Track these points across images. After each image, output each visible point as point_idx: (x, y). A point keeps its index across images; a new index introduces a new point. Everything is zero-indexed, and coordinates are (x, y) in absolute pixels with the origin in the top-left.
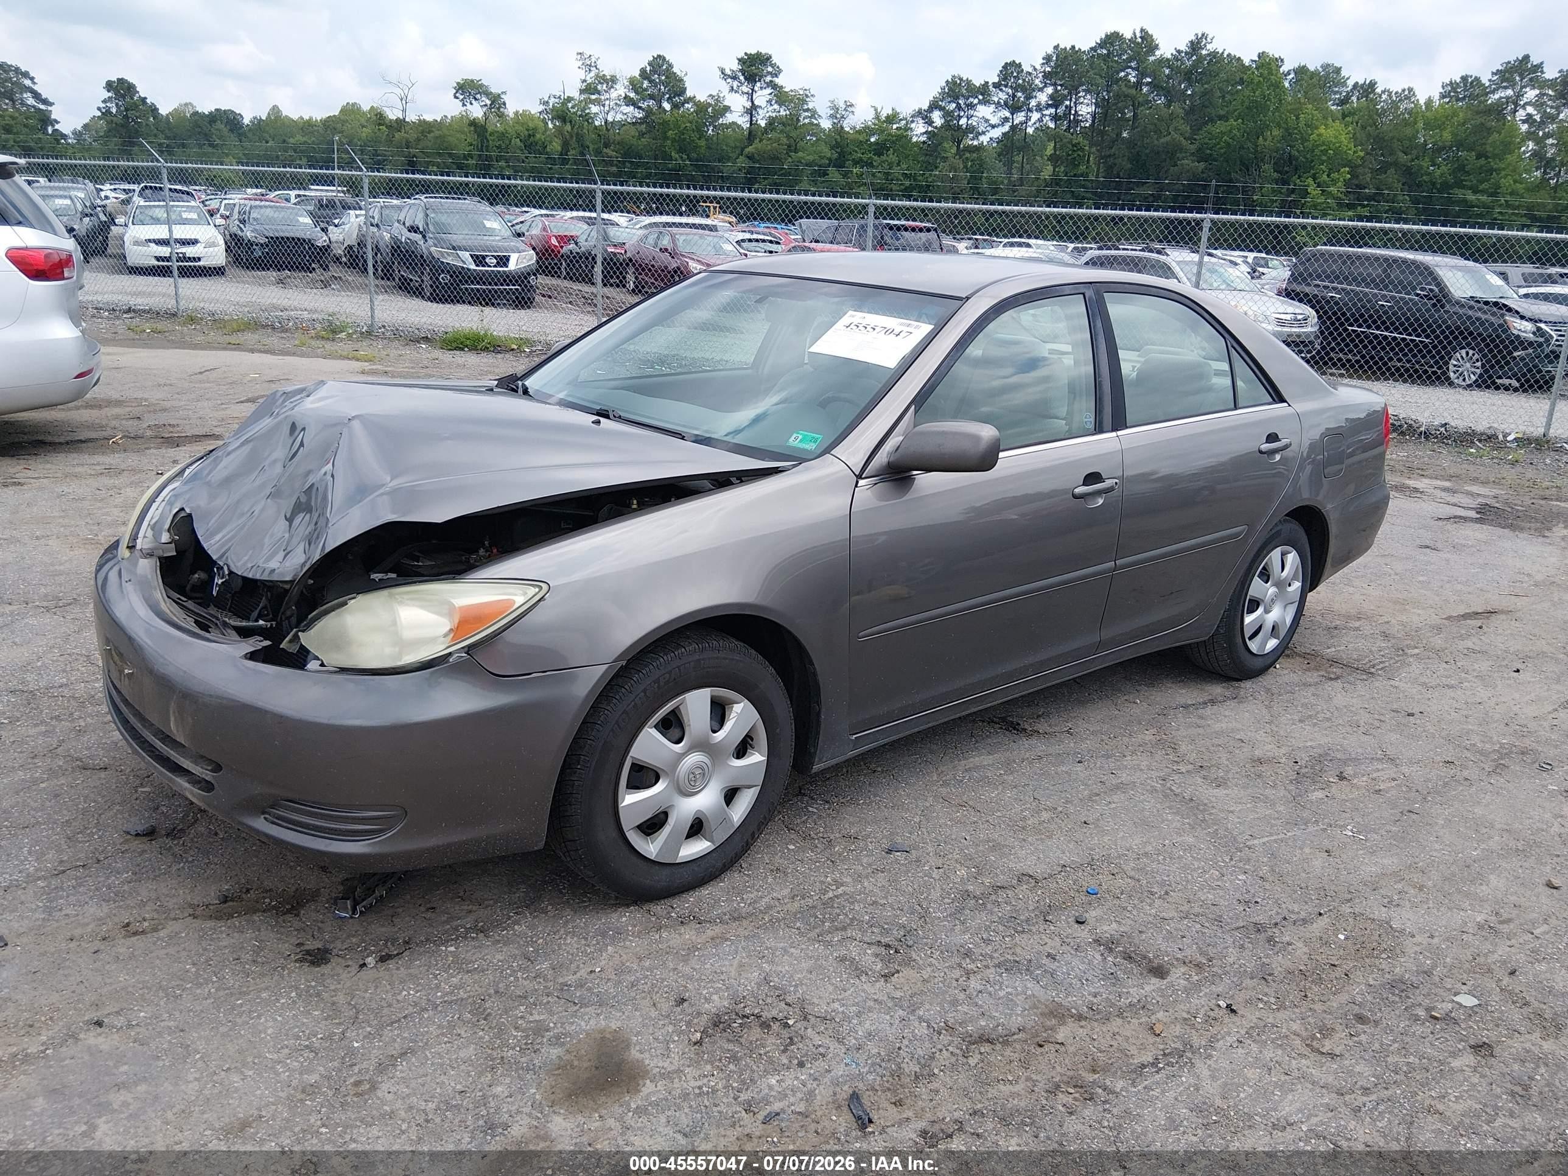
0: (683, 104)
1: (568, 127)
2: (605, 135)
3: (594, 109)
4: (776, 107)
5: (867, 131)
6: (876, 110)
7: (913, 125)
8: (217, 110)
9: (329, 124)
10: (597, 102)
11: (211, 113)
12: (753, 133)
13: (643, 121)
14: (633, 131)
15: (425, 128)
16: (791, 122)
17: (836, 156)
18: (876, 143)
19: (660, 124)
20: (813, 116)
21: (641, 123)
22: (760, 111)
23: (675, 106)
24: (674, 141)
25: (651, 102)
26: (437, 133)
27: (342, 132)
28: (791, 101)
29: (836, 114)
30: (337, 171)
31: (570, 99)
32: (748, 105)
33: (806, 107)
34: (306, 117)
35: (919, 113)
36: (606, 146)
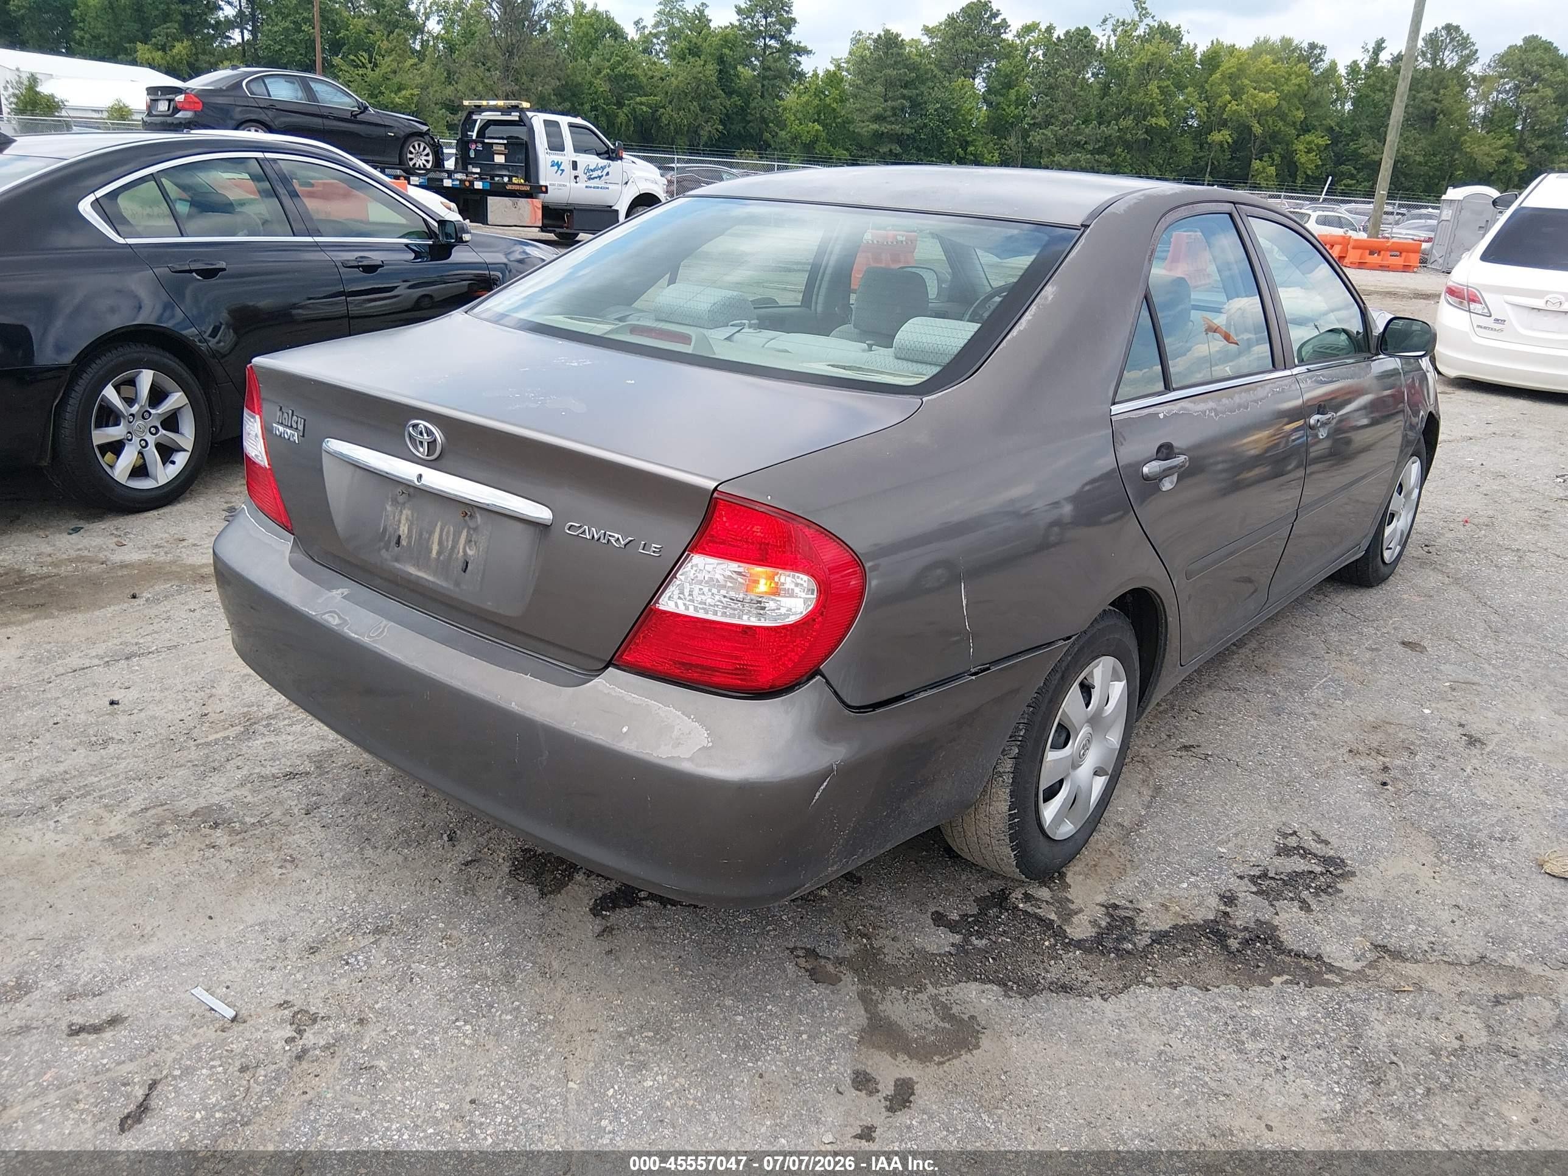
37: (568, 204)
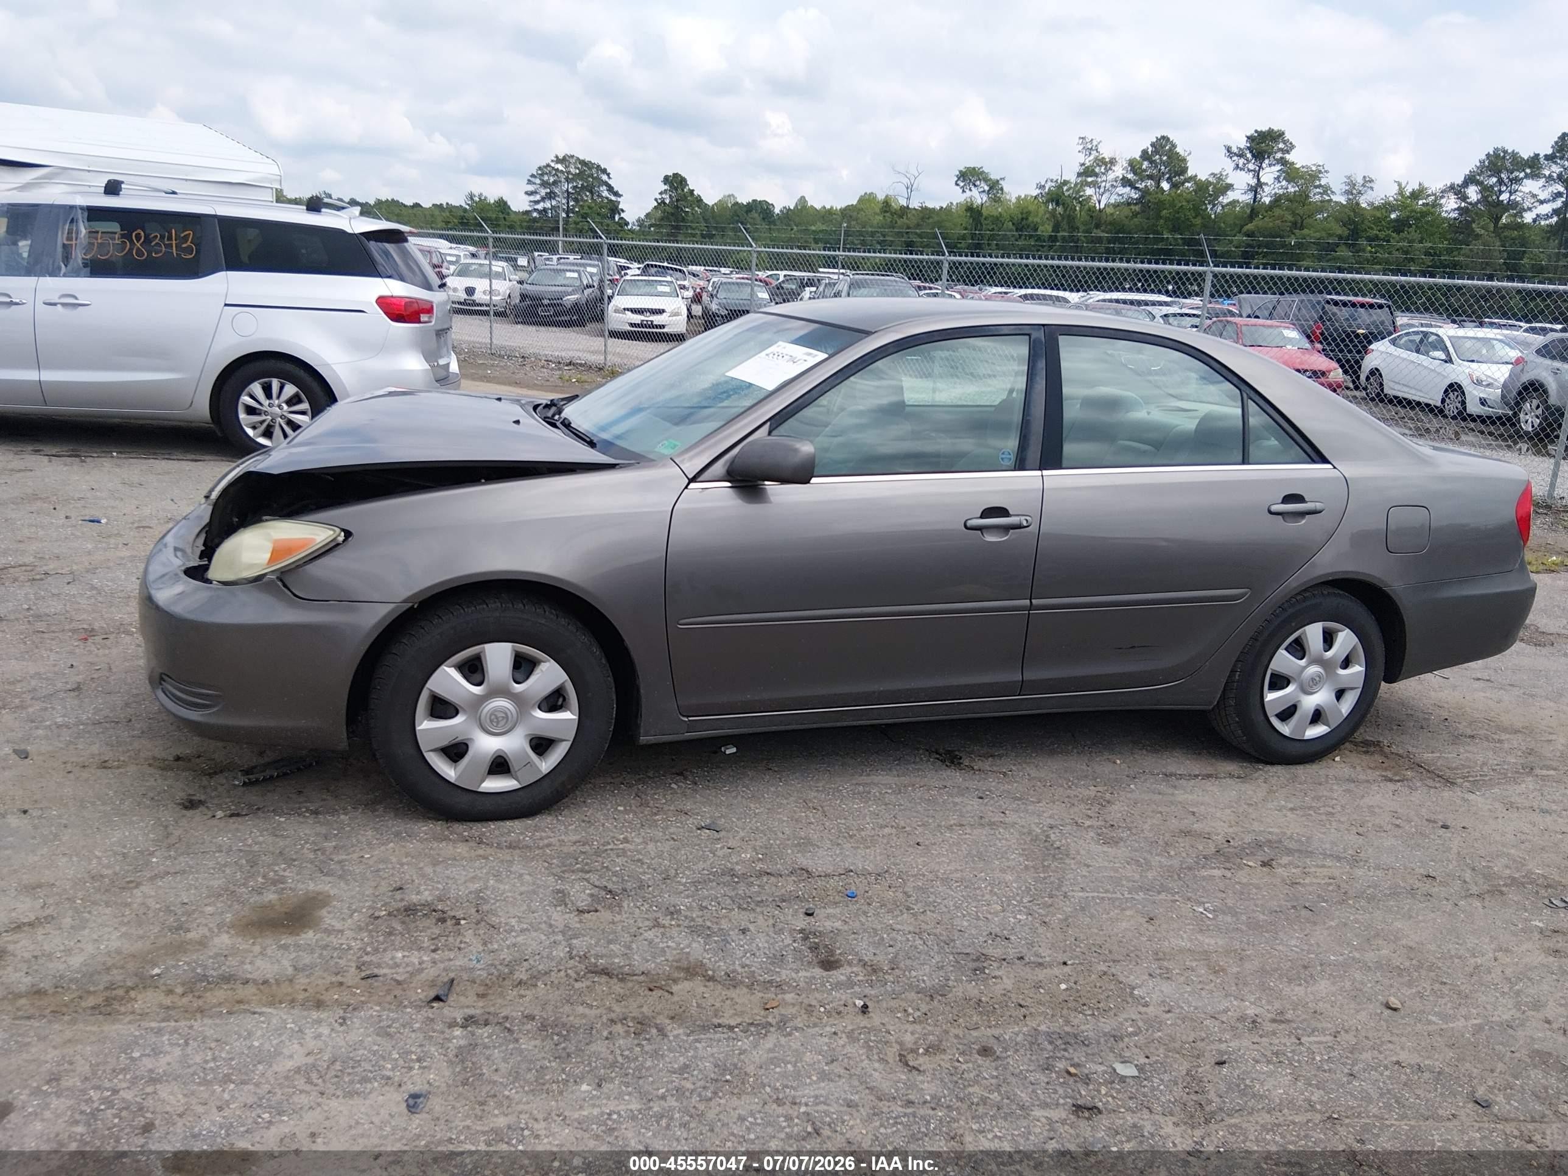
0: (1183, 184)
1: (1060, 209)
2: (1096, 218)
3: (1089, 191)
4: (1284, 183)
5: (1387, 207)
6: (1399, 185)
7: (1443, 201)
8: (754, 201)
9: (847, 213)
10: (1094, 184)
11: (749, 204)
12: (1254, 210)
13: (1139, 201)
14: (1126, 211)
15: (926, 213)
16: (1302, 198)
17: (1346, 232)
18: (1396, 220)
19: (1155, 203)
20: (1325, 192)
21: (1136, 204)
22: (1266, 189)
23: (1174, 186)
24: (1167, 219)
25: (1149, 183)
26: (936, 218)
27: (856, 220)
28: (1302, 177)
29: (1352, 189)
30: (842, 253)
31: (1065, 183)
32: (1253, 182)
33: (1317, 183)
34: (828, 207)
35: (1452, 187)
36: (1097, 226)
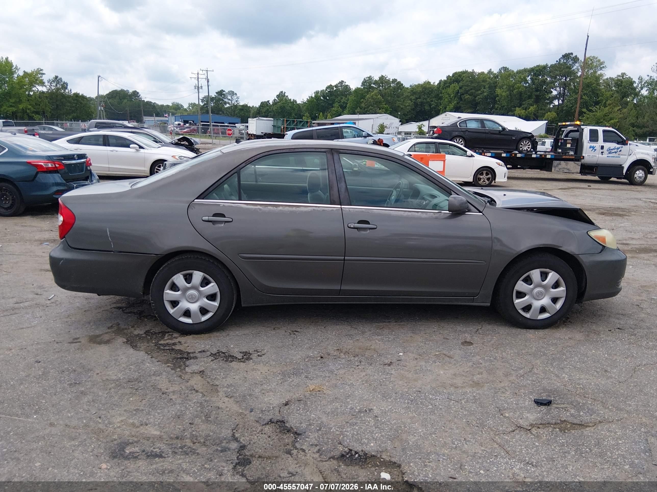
37: (597, 164)
